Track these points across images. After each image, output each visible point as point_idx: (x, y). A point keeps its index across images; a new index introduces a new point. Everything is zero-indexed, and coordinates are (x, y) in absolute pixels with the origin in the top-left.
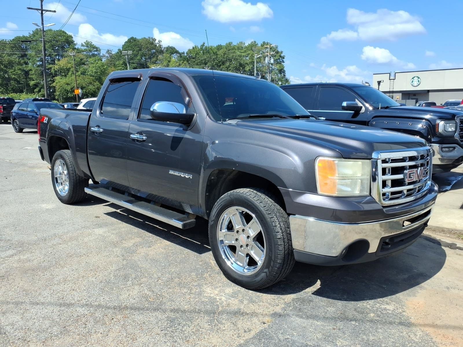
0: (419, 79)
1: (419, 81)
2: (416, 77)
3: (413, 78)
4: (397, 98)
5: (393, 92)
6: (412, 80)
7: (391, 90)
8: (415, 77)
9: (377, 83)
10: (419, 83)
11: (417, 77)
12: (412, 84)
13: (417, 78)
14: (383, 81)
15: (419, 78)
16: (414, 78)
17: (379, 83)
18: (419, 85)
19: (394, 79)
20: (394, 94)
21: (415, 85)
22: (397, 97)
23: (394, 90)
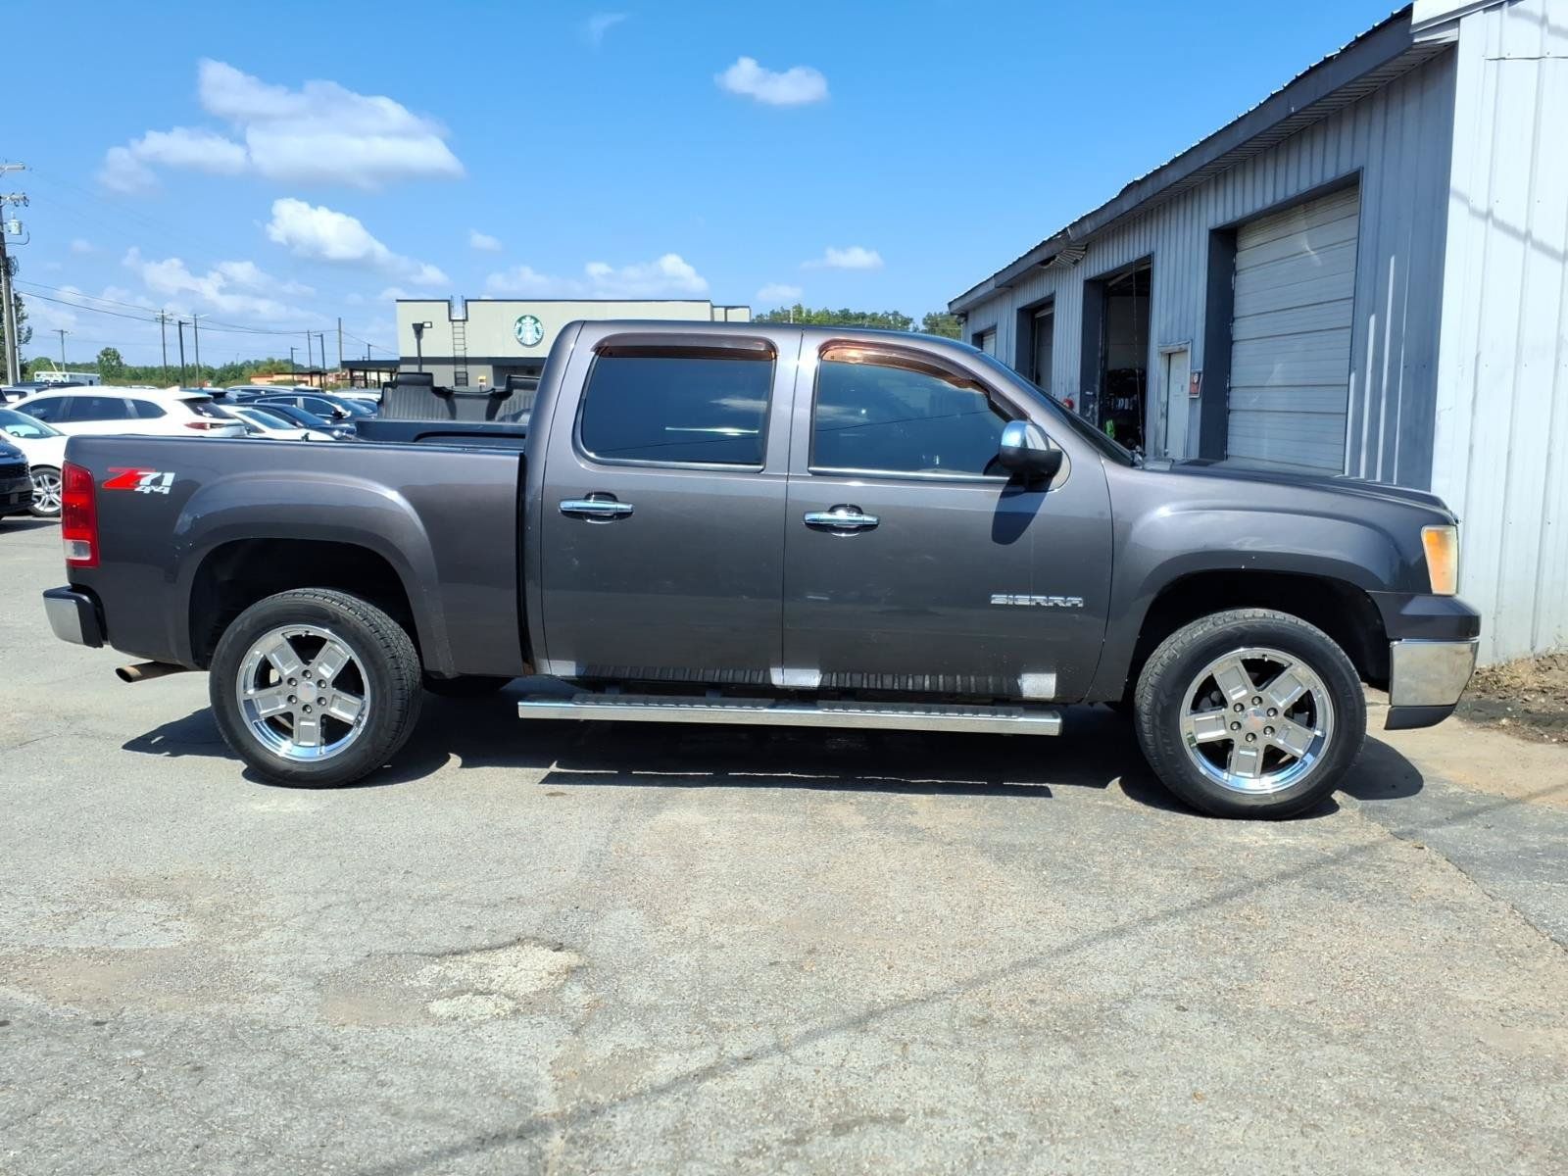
0: (538, 325)
1: (537, 331)
2: (528, 318)
3: (520, 320)
4: (481, 381)
5: (466, 361)
6: (518, 325)
7: (460, 354)
8: (524, 317)
9: (413, 331)
10: (539, 337)
11: (532, 317)
12: (520, 337)
13: (533, 321)
14: (431, 323)
15: (537, 321)
16: (524, 321)
17: (419, 329)
18: (539, 342)
19: (463, 321)
20: (471, 369)
21: (529, 343)
22: (481, 378)
23: (468, 356)
